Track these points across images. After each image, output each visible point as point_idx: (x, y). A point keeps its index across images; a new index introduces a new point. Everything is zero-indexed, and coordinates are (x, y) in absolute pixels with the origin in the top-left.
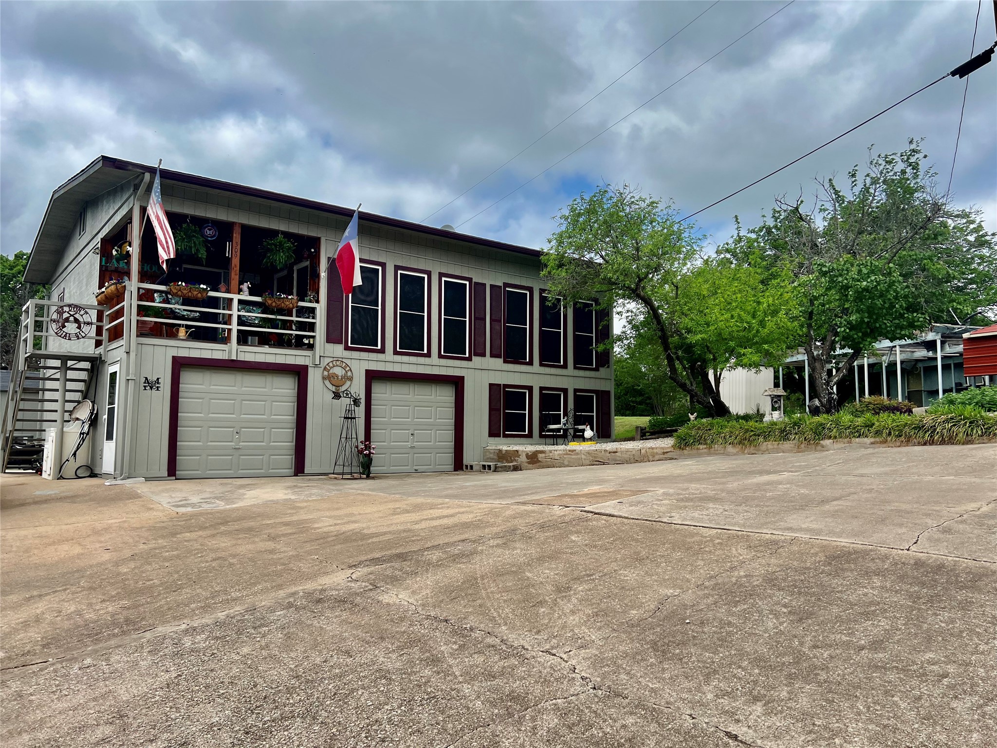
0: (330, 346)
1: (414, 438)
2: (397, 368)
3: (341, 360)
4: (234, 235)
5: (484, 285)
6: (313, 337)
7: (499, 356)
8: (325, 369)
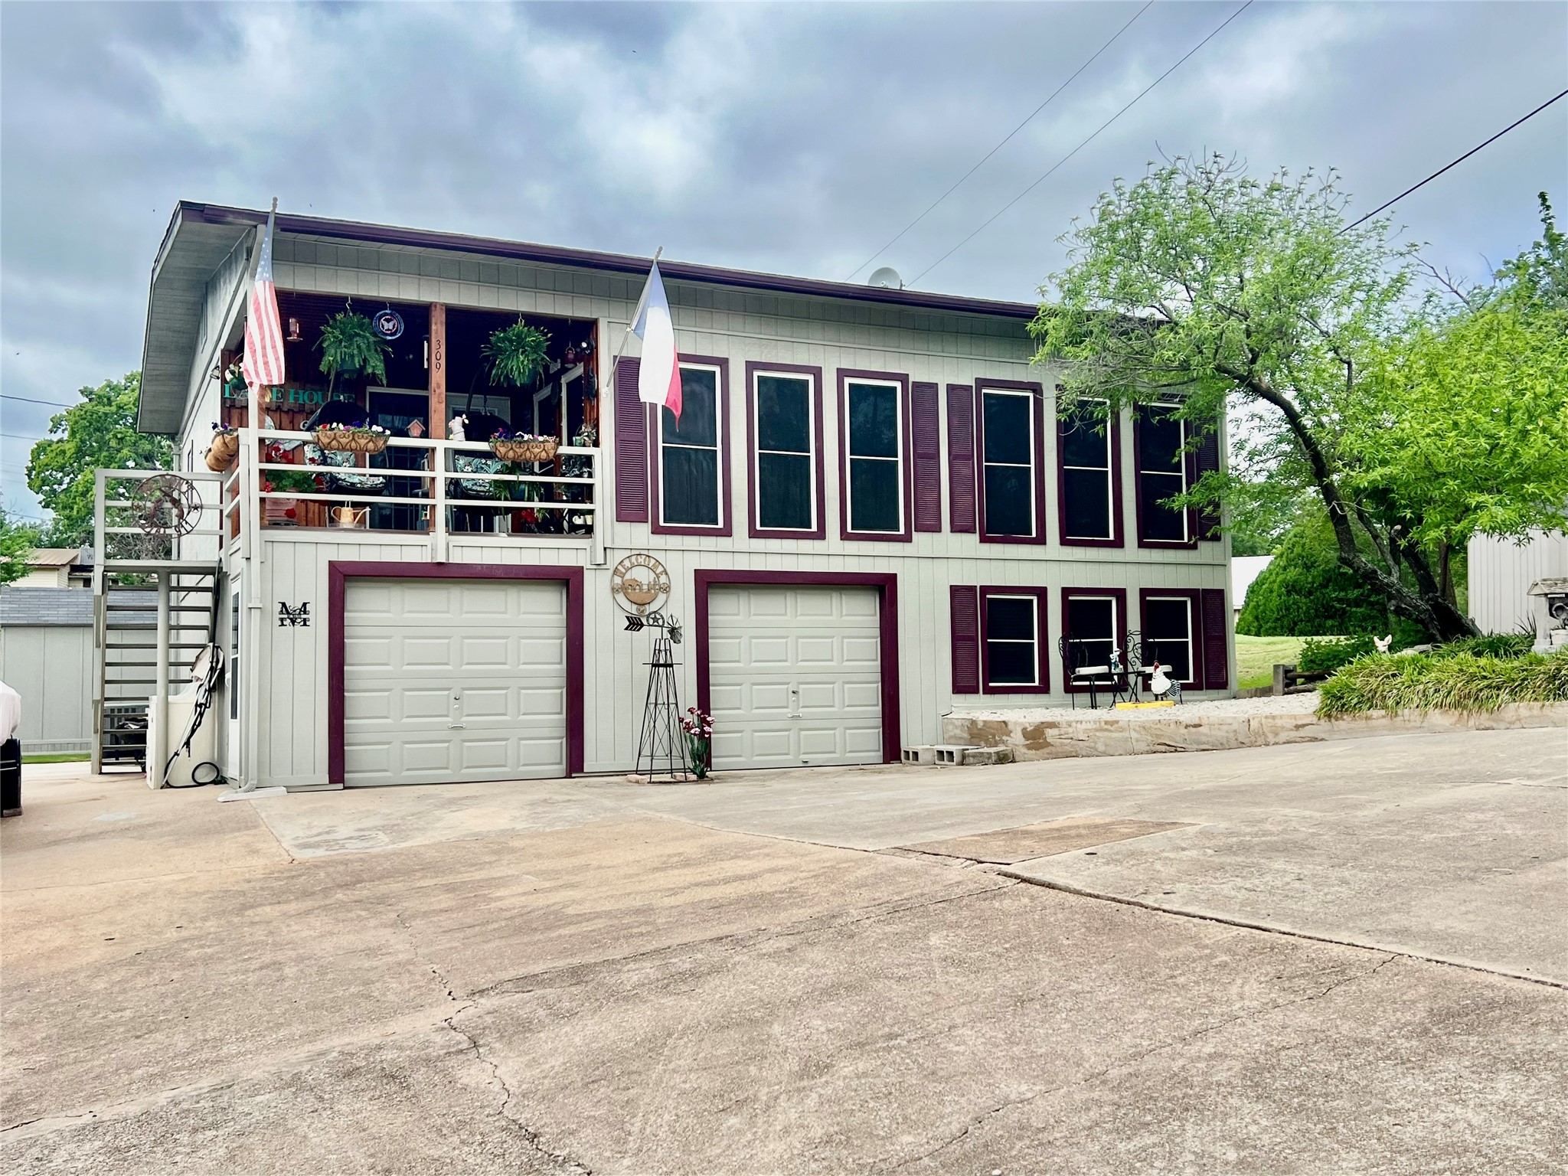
0: (624, 527)
1: (798, 700)
2: (758, 564)
3: (646, 552)
4: (434, 327)
5: (934, 387)
6: (591, 512)
7: (970, 530)
8: (616, 571)
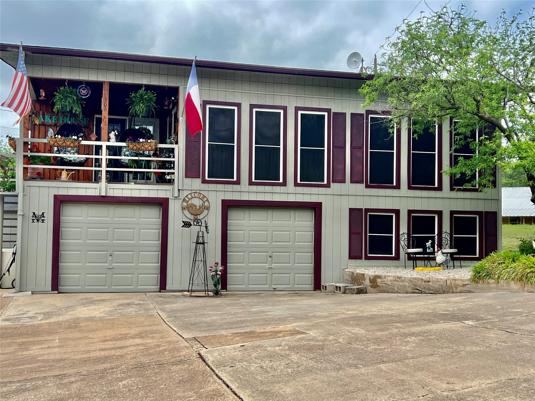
0: (188, 181)
1: (272, 260)
2: (253, 197)
3: (199, 192)
4: (104, 92)
5: (344, 114)
7: (361, 182)
8: (184, 200)
